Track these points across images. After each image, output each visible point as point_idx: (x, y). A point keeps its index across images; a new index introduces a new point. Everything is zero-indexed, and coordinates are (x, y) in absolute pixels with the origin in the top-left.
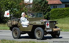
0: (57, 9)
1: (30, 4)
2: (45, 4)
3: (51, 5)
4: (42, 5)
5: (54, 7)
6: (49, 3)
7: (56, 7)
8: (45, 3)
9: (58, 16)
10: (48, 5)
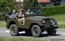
0: (46, 7)
1: (21, 3)
2: (35, 3)
3: (40, 3)
4: (32, 4)
5: (43, 5)
6: (39, 2)
7: (45, 5)
8: (35, 1)
9: (47, 14)
10: (38, 4)
